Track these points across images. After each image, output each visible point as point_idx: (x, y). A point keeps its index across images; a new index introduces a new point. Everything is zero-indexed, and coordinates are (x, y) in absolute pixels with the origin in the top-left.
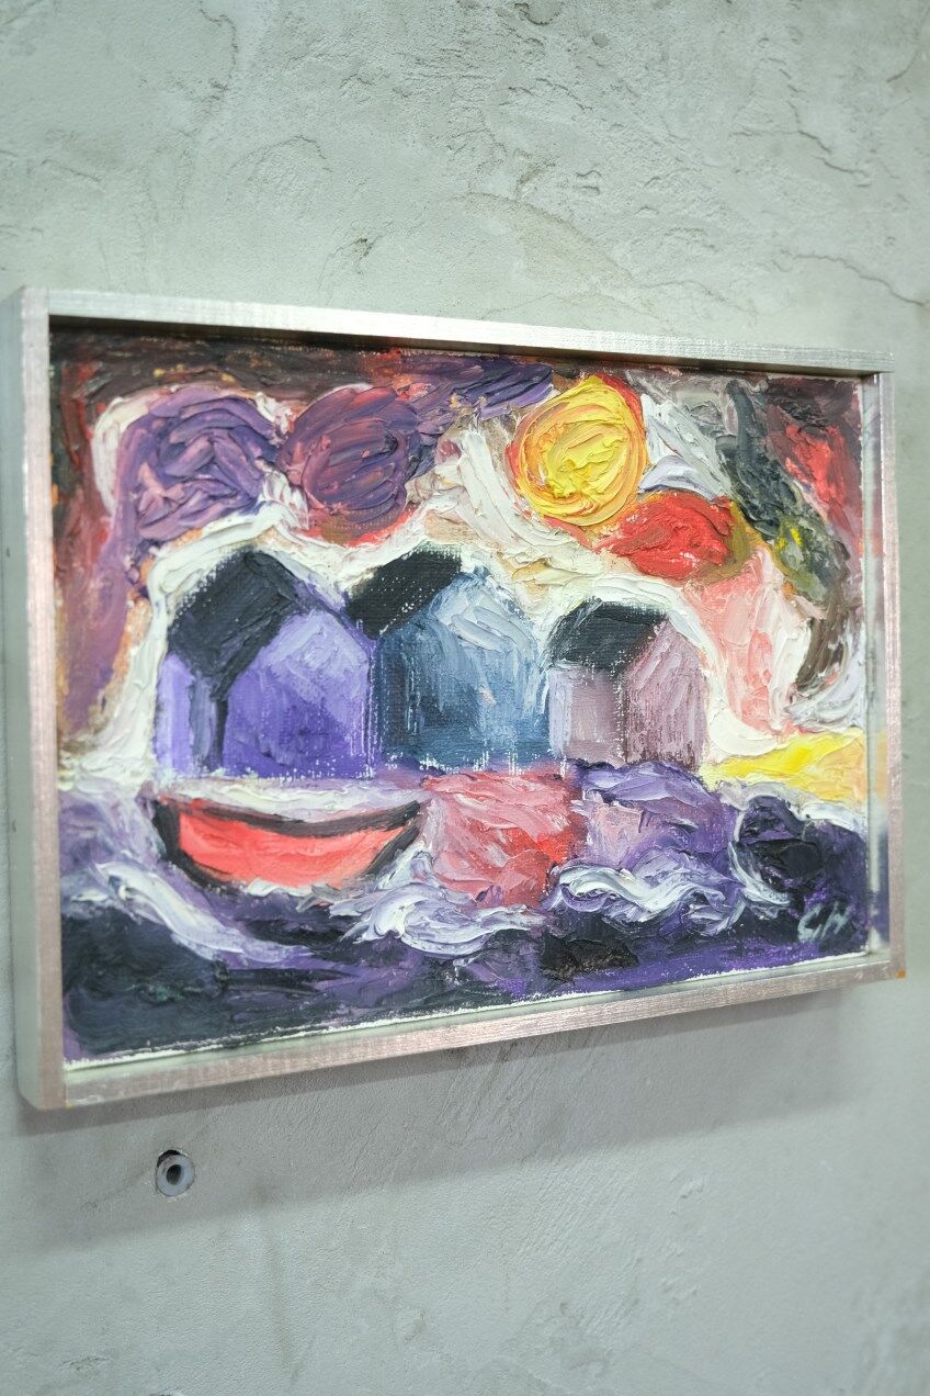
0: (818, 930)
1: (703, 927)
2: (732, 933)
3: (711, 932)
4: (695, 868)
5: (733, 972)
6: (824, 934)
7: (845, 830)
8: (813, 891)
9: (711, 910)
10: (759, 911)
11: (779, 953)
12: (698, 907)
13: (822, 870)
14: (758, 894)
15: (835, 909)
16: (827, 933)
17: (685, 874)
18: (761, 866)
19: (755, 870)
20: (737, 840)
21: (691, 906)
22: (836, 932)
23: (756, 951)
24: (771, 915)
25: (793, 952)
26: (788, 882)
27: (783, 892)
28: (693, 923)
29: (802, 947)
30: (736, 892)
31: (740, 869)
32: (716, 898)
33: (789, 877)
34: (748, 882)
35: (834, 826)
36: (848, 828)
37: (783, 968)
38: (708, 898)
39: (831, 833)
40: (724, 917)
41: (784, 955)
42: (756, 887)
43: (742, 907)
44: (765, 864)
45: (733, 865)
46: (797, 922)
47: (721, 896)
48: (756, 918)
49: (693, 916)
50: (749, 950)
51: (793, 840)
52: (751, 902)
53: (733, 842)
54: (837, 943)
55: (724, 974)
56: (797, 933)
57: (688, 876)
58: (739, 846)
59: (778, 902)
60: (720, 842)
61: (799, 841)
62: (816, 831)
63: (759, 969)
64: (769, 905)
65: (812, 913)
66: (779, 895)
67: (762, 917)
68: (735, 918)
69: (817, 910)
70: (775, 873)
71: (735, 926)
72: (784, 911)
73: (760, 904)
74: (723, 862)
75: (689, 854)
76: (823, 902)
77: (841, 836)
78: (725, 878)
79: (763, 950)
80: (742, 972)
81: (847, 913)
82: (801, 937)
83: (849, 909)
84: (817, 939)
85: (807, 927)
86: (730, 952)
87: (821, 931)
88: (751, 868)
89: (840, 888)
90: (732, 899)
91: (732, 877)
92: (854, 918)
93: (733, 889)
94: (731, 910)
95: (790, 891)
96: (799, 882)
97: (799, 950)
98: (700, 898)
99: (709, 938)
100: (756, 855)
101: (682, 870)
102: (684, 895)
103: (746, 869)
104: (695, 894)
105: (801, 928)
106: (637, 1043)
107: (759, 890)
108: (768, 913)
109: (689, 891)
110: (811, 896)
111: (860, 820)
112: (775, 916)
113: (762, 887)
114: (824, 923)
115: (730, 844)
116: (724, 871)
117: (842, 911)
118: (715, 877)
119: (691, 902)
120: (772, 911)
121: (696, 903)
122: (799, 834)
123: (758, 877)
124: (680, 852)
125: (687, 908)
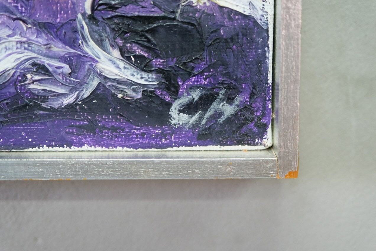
0: (196, 117)
1: (45, 99)
2: (82, 109)
3: (55, 104)
4: (34, 38)
5: (85, 148)
6: (204, 121)
7: (237, 13)
8: (190, 74)
9: (55, 82)
10: (117, 88)
11: (143, 134)
12: (37, 78)
13: (205, 54)
14: (116, 71)
15: (221, 96)
16: (208, 120)
17: (21, 42)
18: (120, 42)
19: (113, 46)
20: (89, 12)
21: (29, 76)
22: (221, 120)
23: (114, 129)
24: (134, 94)
25: (163, 135)
26: (157, 62)
27: (151, 71)
28: (32, 93)
29: (174, 131)
30: (87, 67)
31: (92, 43)
32: (60, 71)
33: (158, 56)
34: (102, 57)
35: (221, 7)
36: (241, 11)
37: (153, 151)
38: (51, 69)
39: (217, 14)
40: (72, 90)
41: (150, 137)
42: (114, 63)
43: (95, 83)
44: (126, 40)
45: (84, 38)
46: (169, 105)
47: (67, 69)
48: (113, 95)
49: (32, 86)
50: (104, 127)
51: (164, 18)
52: (106, 78)
53: (84, 15)
54: (222, 133)
55: (73, 148)
56: (169, 116)
57: (27, 45)
58: (92, 18)
59: (142, 82)
60: (66, 13)
61: (174, 19)
62: (197, 11)
63: (119, 148)
64: (131, 84)
65: (189, 98)
66: (145, 75)
67: (120, 96)
68: (86, 93)
69: (196, 95)
70: (139, 51)
71: (84, 101)
72: (151, 92)
73: (119, 82)
74: (70, 34)
75: (24, 22)
76: (204, 87)
77: (230, 19)
78: (72, 51)
79: (123, 130)
80: (98, 148)
81: (237, 102)
82: (173, 122)
83: (239, 99)
84: (195, 126)
85: (180, 111)
86: (80, 127)
87: (201, 118)
88: (107, 43)
89: (228, 75)
90: (82, 74)
91: (82, 50)
92: (245, 108)
93: (84, 63)
94: (81, 84)
95: (159, 71)
96: (172, 64)
97: (171, 134)
98: (41, 68)
99: (52, 109)
100: (113, 30)
101: (17, 38)
102: (21, 64)
103: (100, 43)
104: (34, 64)
105: (174, 112)
106: (25, 203)
107: (118, 67)
108: (129, 92)
109: (27, 60)
110: (188, 79)
111: (258, 4)
112: (139, 96)
113: (122, 64)
114: (205, 110)
115: (80, 16)
116: (72, 43)
117: (230, 100)
118: (59, 48)
119: (29, 71)
120: (134, 90)
121: (37, 73)
122: (173, 12)
123: (116, 53)
124: (14, 20)
125: (24, 76)
